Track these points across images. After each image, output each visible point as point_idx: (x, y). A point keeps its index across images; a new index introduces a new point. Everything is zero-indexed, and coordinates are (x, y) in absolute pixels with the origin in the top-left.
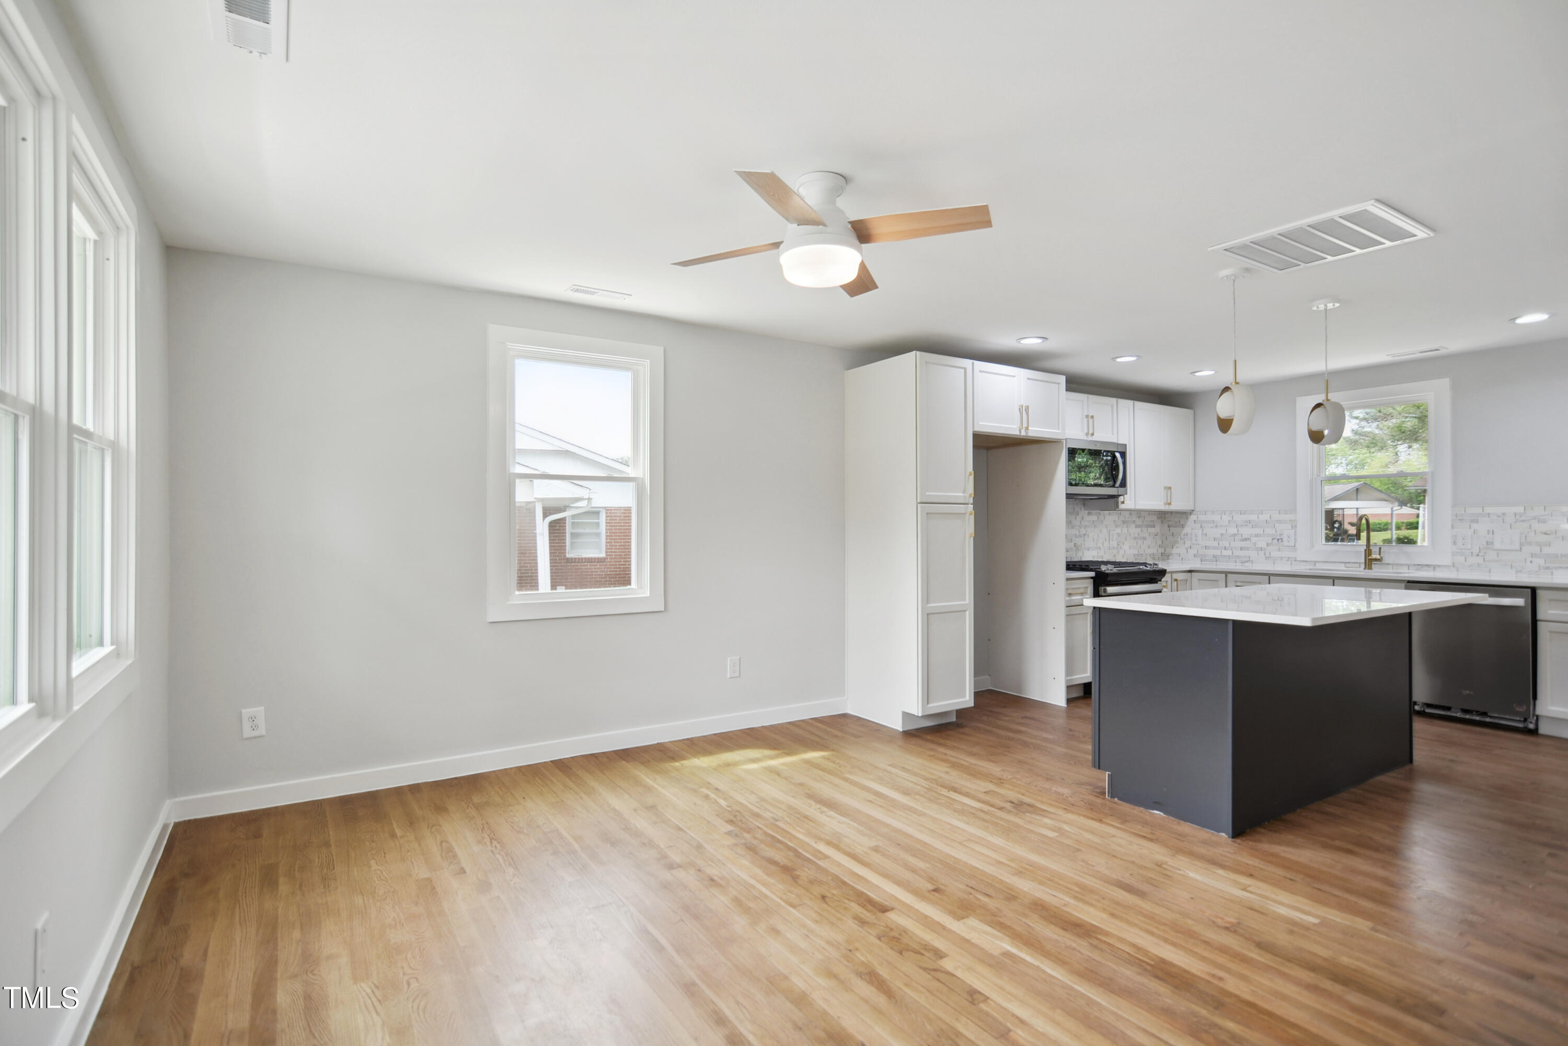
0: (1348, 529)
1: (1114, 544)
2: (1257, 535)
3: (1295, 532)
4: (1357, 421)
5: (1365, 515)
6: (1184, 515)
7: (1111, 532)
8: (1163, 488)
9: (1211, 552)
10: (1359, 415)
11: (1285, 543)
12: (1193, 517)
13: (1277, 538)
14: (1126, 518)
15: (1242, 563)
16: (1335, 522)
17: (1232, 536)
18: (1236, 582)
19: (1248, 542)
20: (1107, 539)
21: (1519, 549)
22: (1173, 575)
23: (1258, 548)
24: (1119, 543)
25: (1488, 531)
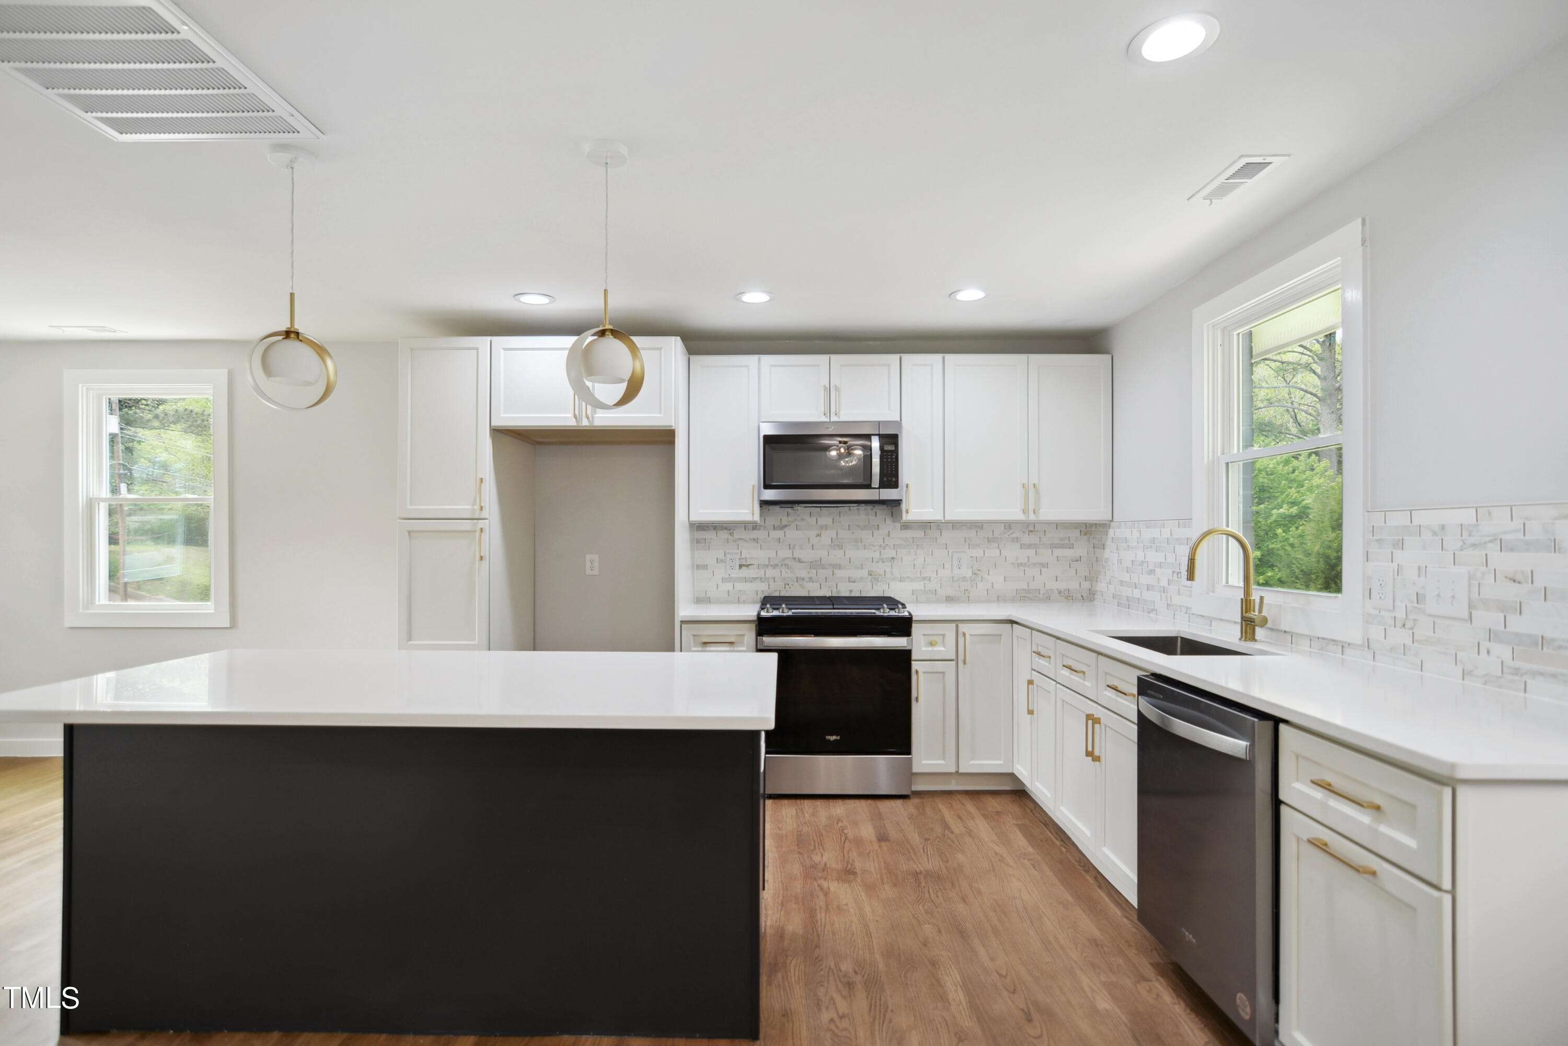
2: (1160, 565)
6: (1105, 527)
7: (956, 556)
8: (1021, 486)
11: (1184, 580)
12: (1111, 532)
13: (1177, 571)
14: (995, 534)
15: (1148, 613)
17: (1140, 565)
21: (1466, 616)
22: (960, 625)
23: (1161, 586)
24: (978, 572)
25: (1419, 568)
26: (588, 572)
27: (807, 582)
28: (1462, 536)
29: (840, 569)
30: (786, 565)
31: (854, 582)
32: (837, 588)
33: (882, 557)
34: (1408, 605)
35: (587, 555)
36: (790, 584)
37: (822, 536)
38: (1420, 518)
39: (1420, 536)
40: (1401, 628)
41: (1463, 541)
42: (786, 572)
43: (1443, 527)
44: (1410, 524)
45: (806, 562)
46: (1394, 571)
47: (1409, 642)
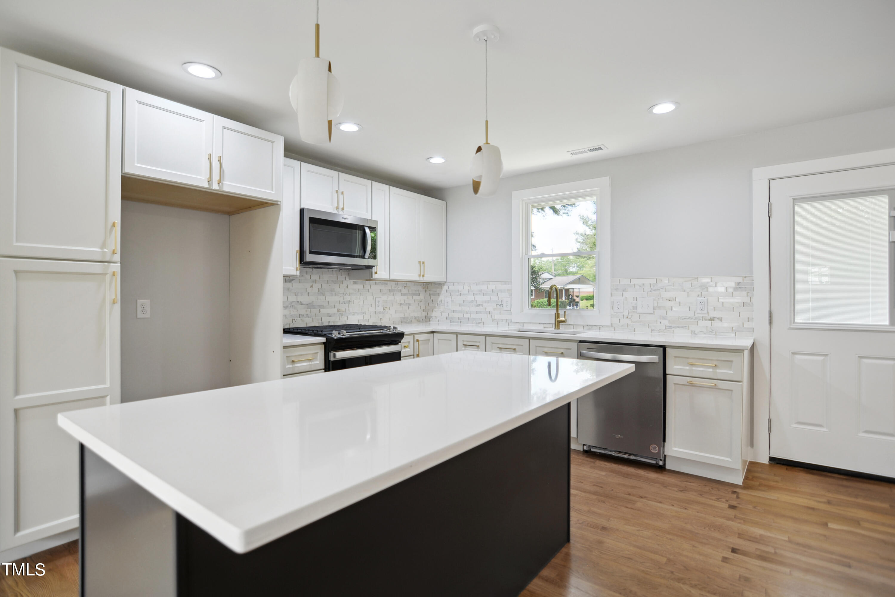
0: (575, 299)
1: (381, 309)
2: (487, 302)
3: (511, 299)
4: (579, 244)
5: (555, 285)
6: (440, 285)
7: (377, 299)
8: (418, 263)
9: (457, 315)
10: (580, 241)
11: (505, 308)
12: (445, 288)
13: (499, 304)
14: (392, 288)
15: (477, 324)
16: (570, 295)
17: (470, 302)
18: (463, 341)
19: (480, 307)
20: (374, 306)
21: (653, 312)
22: (416, 336)
23: (487, 312)
24: (385, 308)
25: (634, 298)
26: (140, 315)
27: (305, 317)
28: (651, 287)
29: (323, 308)
30: (293, 306)
31: (331, 316)
32: (322, 321)
33: (344, 300)
34: (629, 310)
35: (138, 301)
36: (296, 319)
37: (313, 287)
38: (634, 282)
39: (634, 287)
40: (626, 318)
41: (651, 289)
42: (293, 311)
43: (643, 284)
44: (630, 283)
45: (304, 304)
46: (623, 299)
47: (629, 323)
